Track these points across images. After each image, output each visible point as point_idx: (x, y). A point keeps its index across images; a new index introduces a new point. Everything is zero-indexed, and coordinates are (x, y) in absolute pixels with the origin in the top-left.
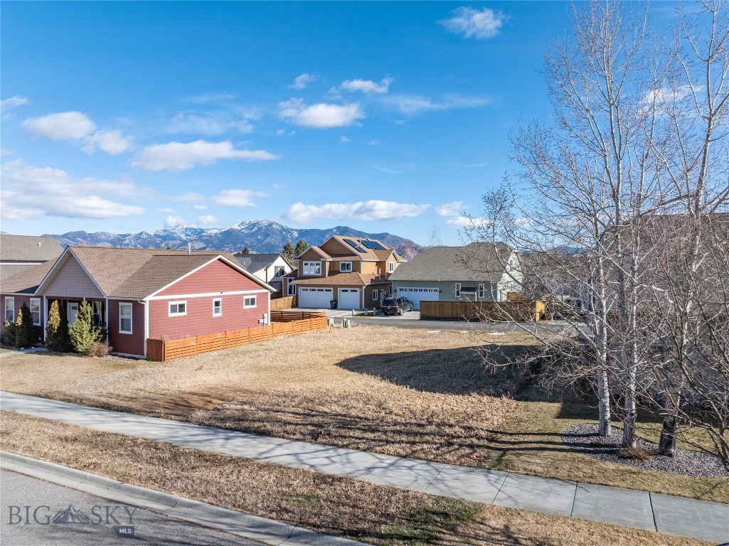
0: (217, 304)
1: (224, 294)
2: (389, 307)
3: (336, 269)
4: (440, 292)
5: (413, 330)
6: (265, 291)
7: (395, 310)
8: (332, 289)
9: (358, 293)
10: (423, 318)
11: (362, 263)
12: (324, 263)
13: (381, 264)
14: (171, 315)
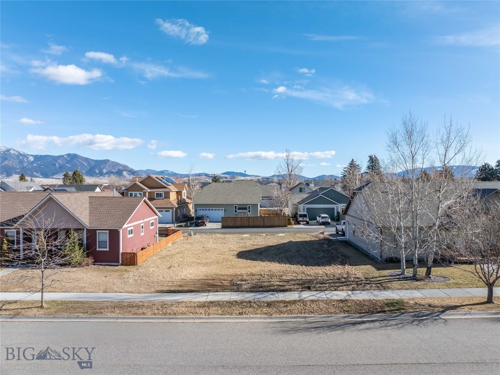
0: (142, 227)
1: (145, 220)
2: (200, 221)
3: (153, 197)
4: (225, 210)
5: (238, 235)
6: (157, 217)
7: (204, 223)
9: (170, 212)
10: (223, 227)
11: (170, 193)
12: (144, 193)
13: (179, 193)
14: (129, 236)
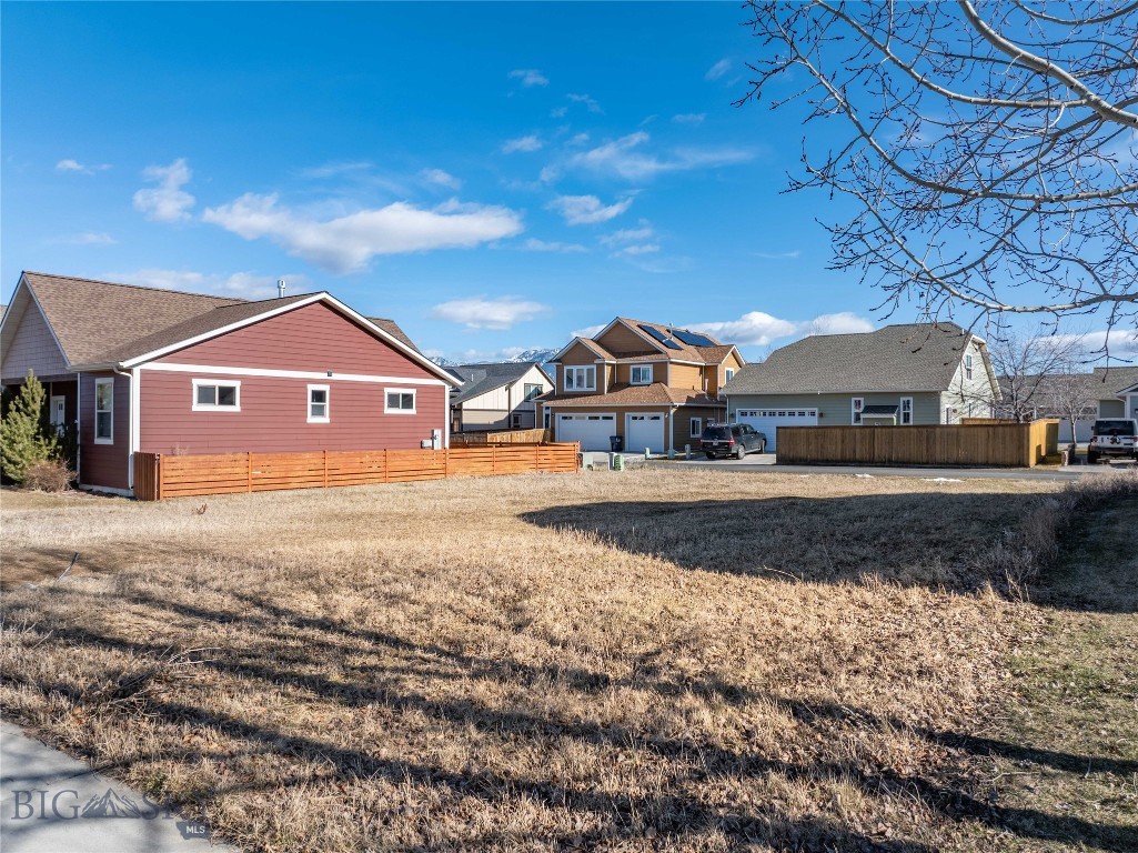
0: (319, 396)
1: (336, 376)
2: (715, 443)
3: (622, 380)
4: (821, 415)
6: (439, 382)
7: (728, 447)
8: (614, 415)
9: (661, 423)
10: (782, 461)
11: (670, 366)
12: (601, 367)
13: (709, 372)
14: (198, 408)
